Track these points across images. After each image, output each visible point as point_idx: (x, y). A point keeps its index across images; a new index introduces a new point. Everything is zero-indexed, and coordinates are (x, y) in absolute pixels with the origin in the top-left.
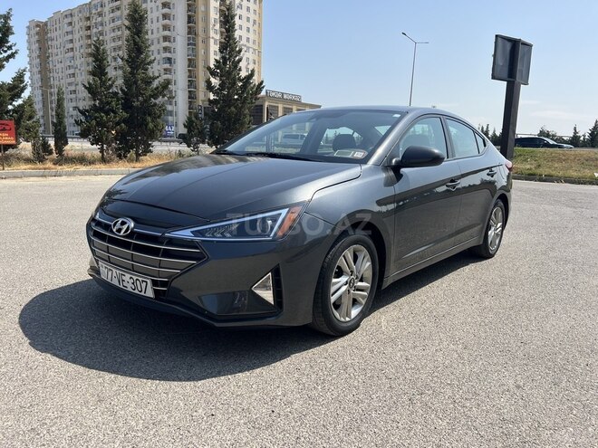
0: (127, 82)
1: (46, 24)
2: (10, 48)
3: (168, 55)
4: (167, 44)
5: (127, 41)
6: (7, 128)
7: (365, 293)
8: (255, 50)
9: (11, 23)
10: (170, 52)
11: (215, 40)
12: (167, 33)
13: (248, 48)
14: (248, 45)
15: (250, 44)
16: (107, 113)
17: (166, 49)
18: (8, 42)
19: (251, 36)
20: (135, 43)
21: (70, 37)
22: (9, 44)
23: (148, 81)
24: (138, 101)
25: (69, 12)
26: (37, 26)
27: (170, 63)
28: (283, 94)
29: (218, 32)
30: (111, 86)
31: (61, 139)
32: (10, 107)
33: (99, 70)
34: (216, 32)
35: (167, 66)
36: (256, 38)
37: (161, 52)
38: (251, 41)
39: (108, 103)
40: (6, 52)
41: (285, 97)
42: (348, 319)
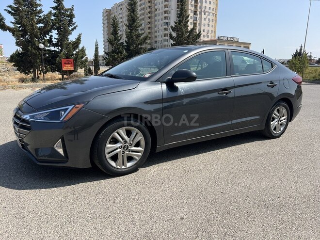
0: (127, 37)
1: (110, 10)
2: (73, 24)
3: (166, 21)
4: (166, 15)
5: (128, 16)
6: (70, 62)
7: (140, 154)
8: (213, 14)
9: (74, 12)
10: (167, 19)
11: (192, 11)
12: (166, 9)
13: (210, 13)
14: (209, 11)
15: (211, 11)
16: (117, 54)
17: (166, 18)
18: (73, 21)
19: (212, 6)
20: (132, 17)
21: (121, 16)
22: (73, 23)
23: (138, 36)
24: (133, 46)
25: (121, 3)
26: (107, 11)
27: (167, 25)
28: (228, 37)
29: (193, 6)
30: (120, 40)
31: (97, 67)
32: (74, 52)
33: (115, 32)
34: (192, 6)
35: (166, 26)
36: (215, 6)
37: (163, 19)
38: (211, 9)
39: (118, 49)
40: (72, 26)
41: (229, 39)
42: (123, 167)
